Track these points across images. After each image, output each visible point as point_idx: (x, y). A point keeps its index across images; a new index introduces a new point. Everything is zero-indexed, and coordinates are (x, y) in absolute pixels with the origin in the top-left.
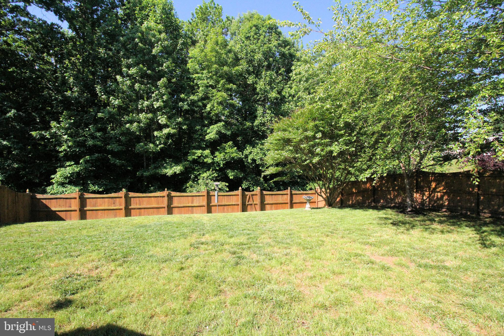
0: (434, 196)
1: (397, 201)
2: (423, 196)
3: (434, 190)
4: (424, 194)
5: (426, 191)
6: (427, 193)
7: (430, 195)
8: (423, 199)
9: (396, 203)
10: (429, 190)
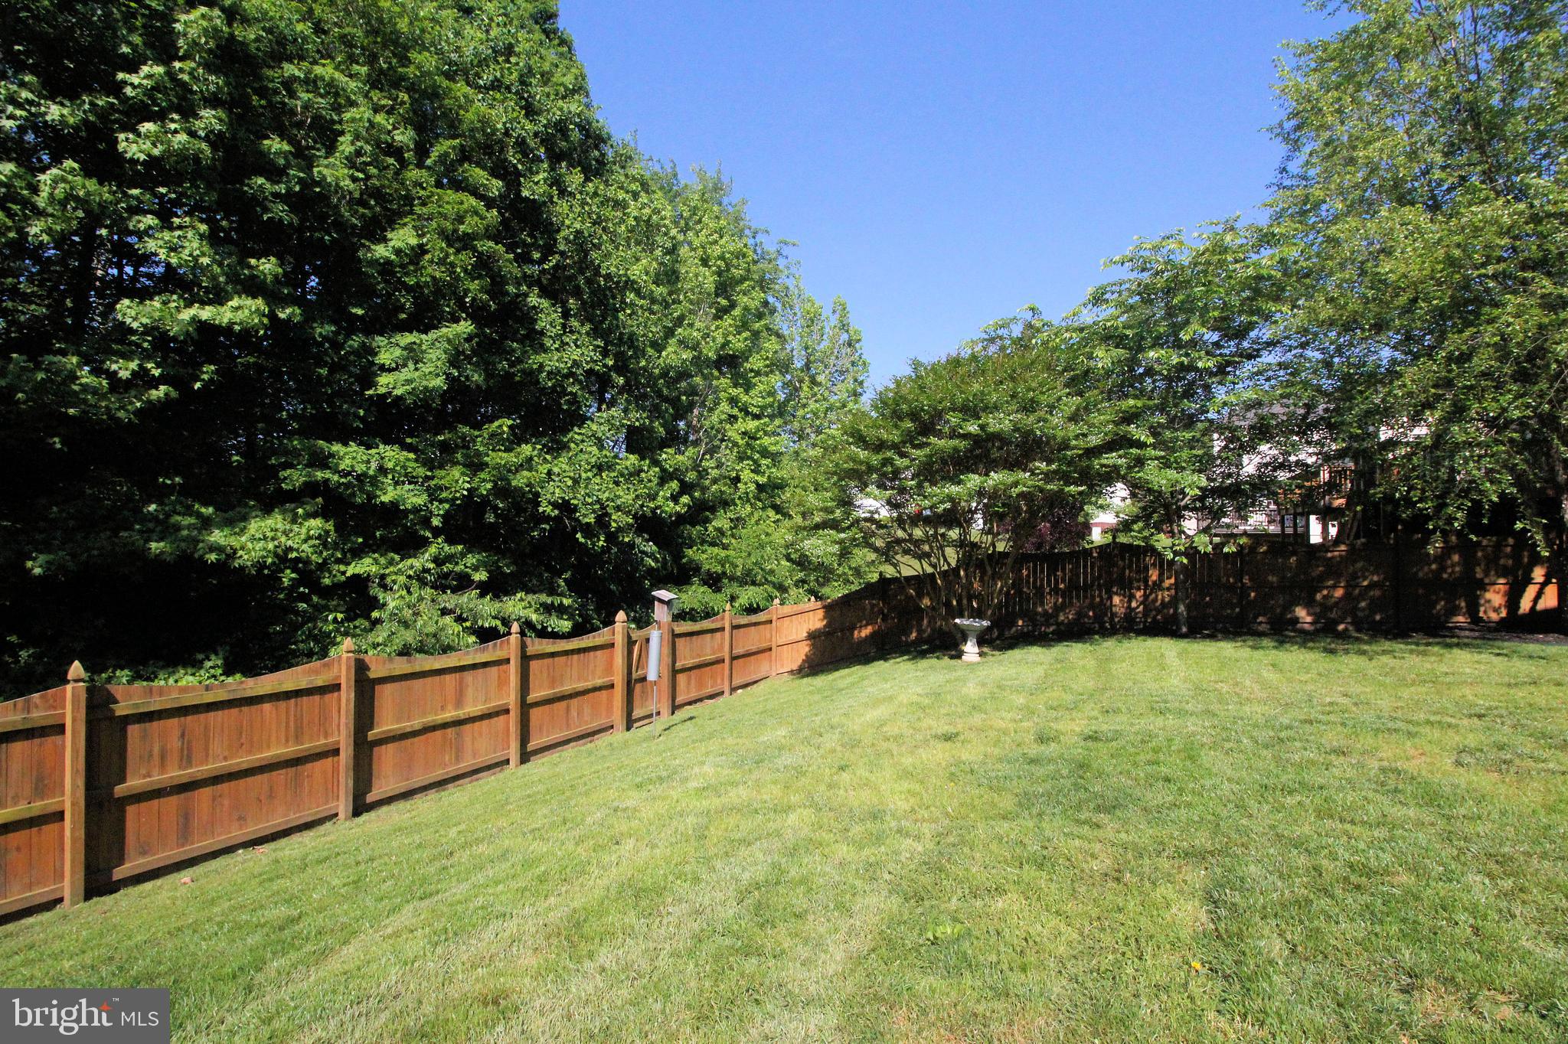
0: (1156, 600)
1: (1062, 618)
2: (1130, 602)
3: (1158, 585)
4: (1132, 597)
5: (1139, 589)
6: (1139, 594)
7: (1146, 596)
8: (1129, 607)
9: (1058, 624)
10: (1146, 586)
